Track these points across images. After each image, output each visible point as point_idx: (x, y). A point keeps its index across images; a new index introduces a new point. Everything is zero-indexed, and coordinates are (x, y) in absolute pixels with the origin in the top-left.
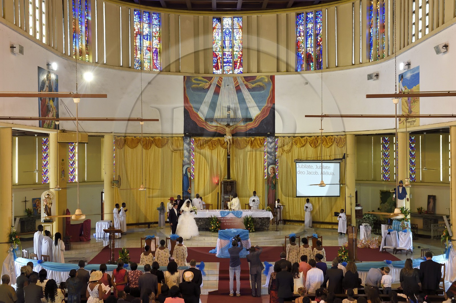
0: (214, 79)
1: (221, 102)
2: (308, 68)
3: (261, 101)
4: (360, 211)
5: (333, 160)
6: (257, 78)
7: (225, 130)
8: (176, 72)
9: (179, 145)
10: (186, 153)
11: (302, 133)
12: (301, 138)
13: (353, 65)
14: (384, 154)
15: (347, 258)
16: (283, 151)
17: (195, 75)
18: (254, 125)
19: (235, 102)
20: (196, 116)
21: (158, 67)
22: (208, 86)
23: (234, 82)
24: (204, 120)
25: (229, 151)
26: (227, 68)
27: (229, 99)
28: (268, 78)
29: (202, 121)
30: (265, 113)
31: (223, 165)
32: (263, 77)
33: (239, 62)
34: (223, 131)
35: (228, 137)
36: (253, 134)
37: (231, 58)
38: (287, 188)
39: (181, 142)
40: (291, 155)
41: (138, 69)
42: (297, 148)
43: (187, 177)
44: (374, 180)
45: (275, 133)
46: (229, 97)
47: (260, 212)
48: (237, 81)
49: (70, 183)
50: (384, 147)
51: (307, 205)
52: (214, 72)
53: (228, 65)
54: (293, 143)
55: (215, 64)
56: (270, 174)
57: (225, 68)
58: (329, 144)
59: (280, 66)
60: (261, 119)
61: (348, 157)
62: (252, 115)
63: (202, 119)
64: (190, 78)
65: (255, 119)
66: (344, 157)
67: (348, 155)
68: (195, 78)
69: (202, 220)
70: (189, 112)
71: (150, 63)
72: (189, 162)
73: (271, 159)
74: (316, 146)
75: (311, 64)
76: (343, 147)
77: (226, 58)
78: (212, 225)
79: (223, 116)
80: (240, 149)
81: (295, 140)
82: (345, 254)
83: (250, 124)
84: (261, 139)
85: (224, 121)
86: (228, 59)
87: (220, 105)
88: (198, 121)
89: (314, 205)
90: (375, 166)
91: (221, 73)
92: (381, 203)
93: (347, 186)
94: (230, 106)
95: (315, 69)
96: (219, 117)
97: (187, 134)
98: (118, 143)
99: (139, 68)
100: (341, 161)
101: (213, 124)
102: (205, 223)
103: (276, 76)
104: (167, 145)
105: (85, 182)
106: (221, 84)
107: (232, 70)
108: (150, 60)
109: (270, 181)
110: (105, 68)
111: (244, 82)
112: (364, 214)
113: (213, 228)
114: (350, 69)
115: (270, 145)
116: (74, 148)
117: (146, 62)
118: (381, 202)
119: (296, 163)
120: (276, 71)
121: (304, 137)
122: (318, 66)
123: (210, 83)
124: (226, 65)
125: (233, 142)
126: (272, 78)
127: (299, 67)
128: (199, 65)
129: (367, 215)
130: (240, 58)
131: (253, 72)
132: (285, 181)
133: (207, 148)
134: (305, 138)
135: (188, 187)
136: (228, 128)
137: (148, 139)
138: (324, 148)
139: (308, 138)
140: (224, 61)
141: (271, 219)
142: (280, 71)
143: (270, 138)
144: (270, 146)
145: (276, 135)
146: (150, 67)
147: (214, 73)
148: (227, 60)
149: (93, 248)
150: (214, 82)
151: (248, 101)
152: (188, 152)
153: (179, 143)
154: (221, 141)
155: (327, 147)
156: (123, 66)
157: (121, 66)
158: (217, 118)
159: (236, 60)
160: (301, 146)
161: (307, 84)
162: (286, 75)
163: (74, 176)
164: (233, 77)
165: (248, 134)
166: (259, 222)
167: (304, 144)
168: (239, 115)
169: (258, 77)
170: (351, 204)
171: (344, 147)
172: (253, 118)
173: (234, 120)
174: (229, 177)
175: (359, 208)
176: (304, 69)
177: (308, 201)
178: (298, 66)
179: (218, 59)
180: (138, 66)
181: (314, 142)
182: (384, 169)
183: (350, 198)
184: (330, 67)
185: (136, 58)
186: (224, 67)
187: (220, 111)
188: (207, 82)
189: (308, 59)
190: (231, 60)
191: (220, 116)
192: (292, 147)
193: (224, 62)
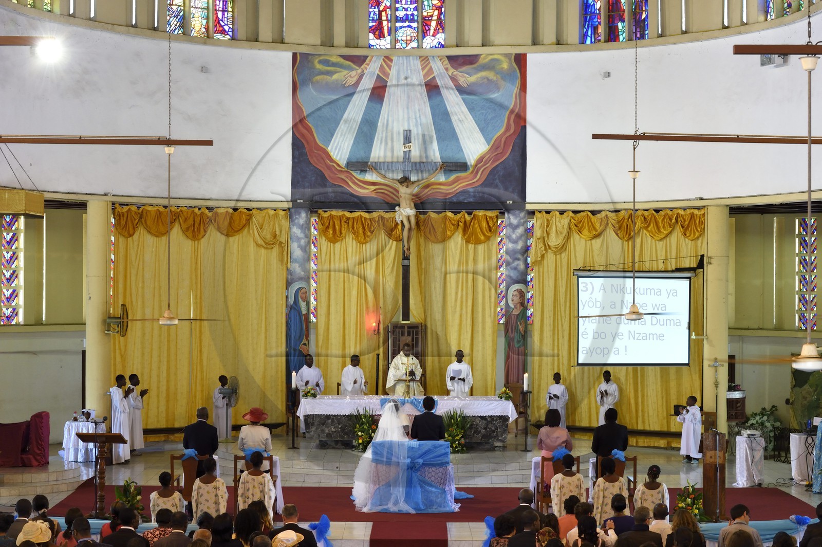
0: (370, 61)
1: (388, 121)
2: (612, 36)
3: (491, 119)
4: (739, 402)
5: (672, 271)
6: (482, 61)
7: (398, 192)
8: (272, 42)
9: (277, 229)
10: (297, 253)
11: (596, 201)
12: (593, 215)
13: (724, 27)
14: (803, 262)
15: (701, 515)
16: (546, 249)
17: (322, 50)
18: (471, 180)
19: (424, 121)
20: (324, 156)
21: (226, 28)
22: (354, 80)
23: (423, 69)
24: (343, 166)
25: (406, 246)
26: (405, 33)
27: (408, 113)
28: (510, 60)
29: (339, 168)
30: (500, 150)
31: (390, 282)
32: (496, 57)
33: (435, 18)
34: (392, 195)
35: (406, 212)
36: (469, 203)
37: (416, 9)
38: (556, 344)
39: (285, 223)
40: (566, 259)
41: (176, 32)
42: (583, 241)
43: (299, 315)
44: (778, 328)
45: (527, 201)
46: (408, 108)
47: (484, 402)
48: (431, 68)
49: (4, 325)
50: (803, 243)
51: (604, 386)
52: (372, 42)
53: (408, 26)
54: (573, 227)
55: (374, 24)
56: (513, 306)
57: (400, 33)
58: (662, 230)
59: (541, 31)
60: (490, 166)
61: (710, 263)
62: (468, 156)
63: (338, 165)
64: (310, 57)
65: (476, 166)
66: (701, 265)
67: (711, 258)
68: (322, 58)
69: (333, 421)
70: (306, 145)
71: (207, 18)
72: (303, 273)
73: (515, 269)
74: (630, 235)
75: (620, 25)
76: (698, 238)
77: (403, 8)
78: (360, 434)
79: (392, 157)
80: (436, 243)
81: (577, 219)
82: (693, 503)
83: (462, 179)
84: (490, 217)
85: (394, 169)
86: (406, 10)
87: (385, 129)
88: (329, 167)
89: (624, 387)
90: (779, 291)
91: (389, 46)
92: (793, 387)
93: (707, 339)
94: (410, 131)
95: (630, 39)
96: (382, 160)
97: (299, 201)
98: (123, 222)
99: (180, 32)
100: (694, 275)
101: (366, 178)
102: (343, 429)
103: (530, 57)
104: (246, 230)
105: (42, 324)
106: (389, 74)
107: (418, 40)
108: (208, 12)
109: (512, 326)
110: (92, 28)
111: (447, 69)
112: (752, 416)
113: (360, 441)
114: (716, 38)
115: (513, 232)
116: (15, 238)
117: (196, 15)
118: (794, 383)
119: (579, 277)
120: (530, 42)
121: (600, 212)
122: (638, 30)
123: (359, 71)
124: (402, 27)
125: (417, 224)
126: (520, 61)
127: (589, 33)
128: (333, 27)
129: (758, 418)
130: (439, 8)
131: (470, 43)
132: (550, 325)
133: (351, 239)
134: (603, 214)
135: (300, 339)
136: (404, 188)
137: (199, 213)
138: (651, 241)
139: (610, 215)
140: (398, 15)
141: (511, 420)
142: (541, 43)
143: (514, 215)
144: (514, 236)
145: (528, 207)
146: (207, 29)
147: (370, 46)
148: (405, 13)
149: (55, 483)
150: (371, 70)
151: (459, 119)
152: (301, 249)
153: (280, 226)
154: (387, 220)
155: (659, 239)
156: (139, 25)
157: (132, 26)
158: (376, 160)
159: (429, 14)
160: (592, 235)
161: (609, 76)
162: (556, 52)
163: (14, 310)
164: (420, 57)
165: (455, 205)
166: (480, 429)
167: (599, 229)
168: (434, 155)
169: (484, 59)
170: (716, 385)
171: (700, 239)
172: (469, 164)
173: (420, 166)
174: (406, 315)
175: (737, 395)
176: (602, 38)
177: (607, 377)
178: (587, 31)
179: (383, 11)
180: (176, 25)
181: (625, 225)
182: (803, 299)
183: (714, 368)
184: (668, 33)
185: (172, 5)
186: (396, 30)
187: (386, 144)
188: (352, 69)
189: (612, 12)
190: (416, 13)
191: (385, 157)
192: (568, 237)
193: (397, 19)
